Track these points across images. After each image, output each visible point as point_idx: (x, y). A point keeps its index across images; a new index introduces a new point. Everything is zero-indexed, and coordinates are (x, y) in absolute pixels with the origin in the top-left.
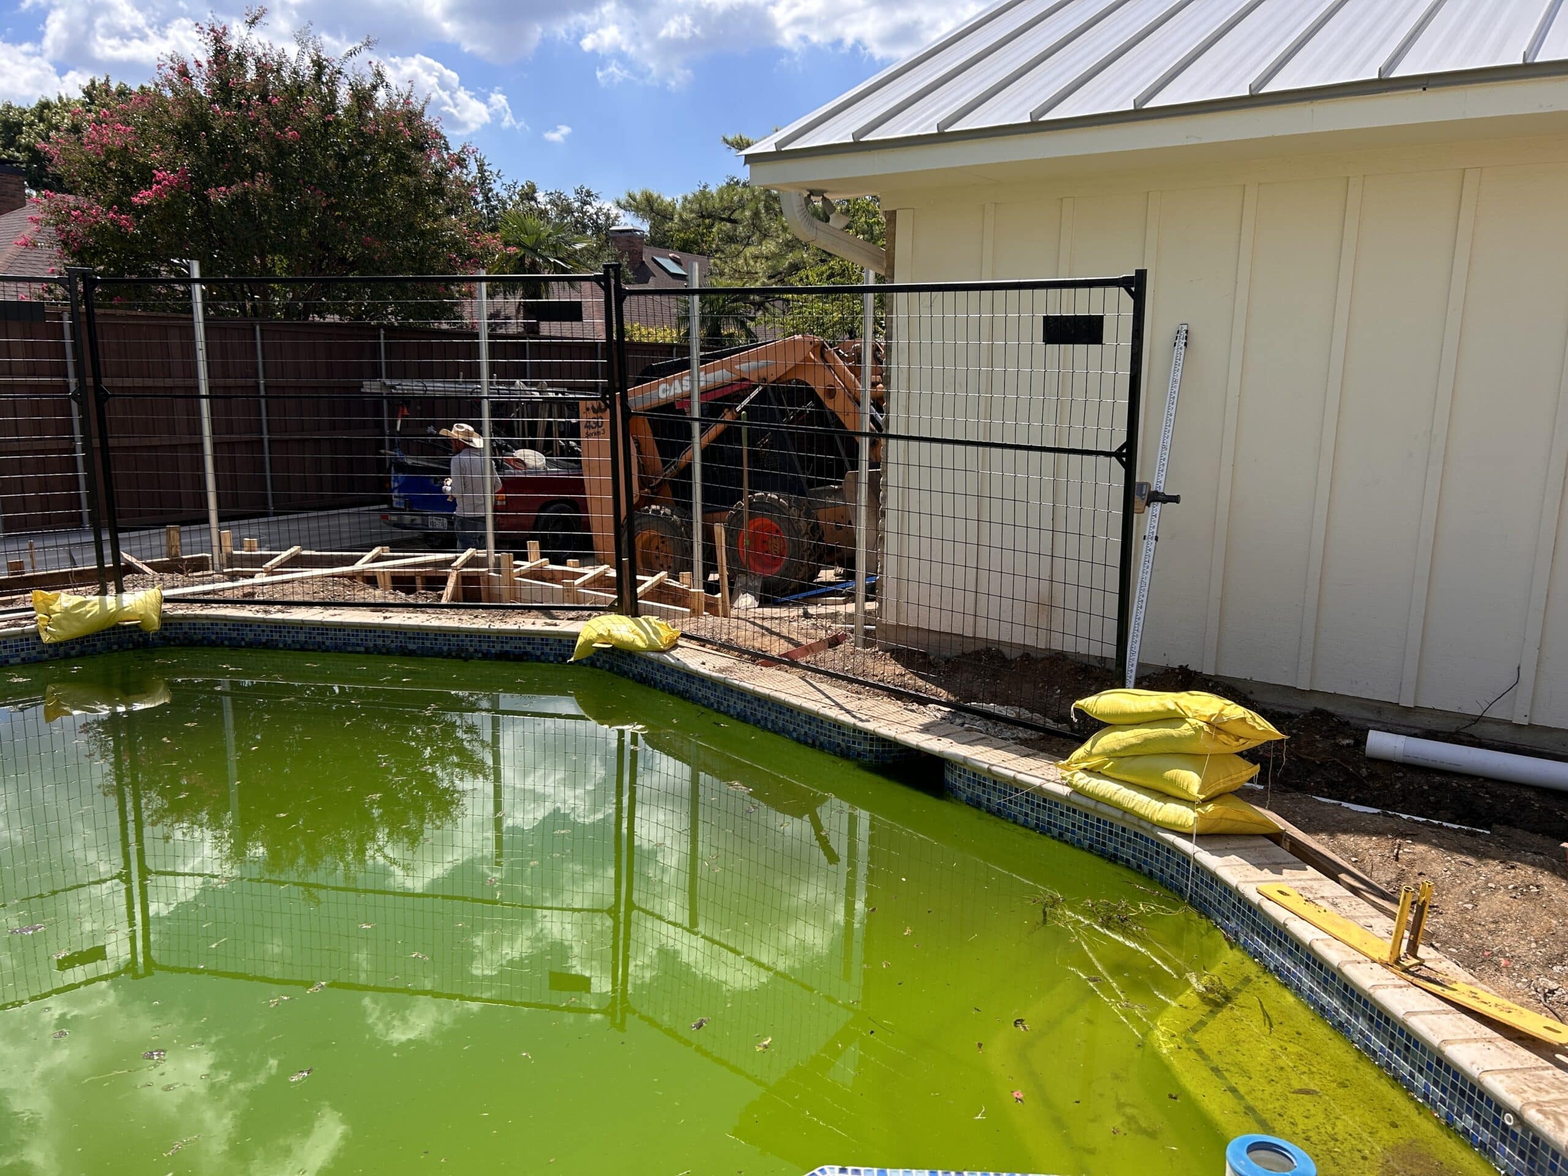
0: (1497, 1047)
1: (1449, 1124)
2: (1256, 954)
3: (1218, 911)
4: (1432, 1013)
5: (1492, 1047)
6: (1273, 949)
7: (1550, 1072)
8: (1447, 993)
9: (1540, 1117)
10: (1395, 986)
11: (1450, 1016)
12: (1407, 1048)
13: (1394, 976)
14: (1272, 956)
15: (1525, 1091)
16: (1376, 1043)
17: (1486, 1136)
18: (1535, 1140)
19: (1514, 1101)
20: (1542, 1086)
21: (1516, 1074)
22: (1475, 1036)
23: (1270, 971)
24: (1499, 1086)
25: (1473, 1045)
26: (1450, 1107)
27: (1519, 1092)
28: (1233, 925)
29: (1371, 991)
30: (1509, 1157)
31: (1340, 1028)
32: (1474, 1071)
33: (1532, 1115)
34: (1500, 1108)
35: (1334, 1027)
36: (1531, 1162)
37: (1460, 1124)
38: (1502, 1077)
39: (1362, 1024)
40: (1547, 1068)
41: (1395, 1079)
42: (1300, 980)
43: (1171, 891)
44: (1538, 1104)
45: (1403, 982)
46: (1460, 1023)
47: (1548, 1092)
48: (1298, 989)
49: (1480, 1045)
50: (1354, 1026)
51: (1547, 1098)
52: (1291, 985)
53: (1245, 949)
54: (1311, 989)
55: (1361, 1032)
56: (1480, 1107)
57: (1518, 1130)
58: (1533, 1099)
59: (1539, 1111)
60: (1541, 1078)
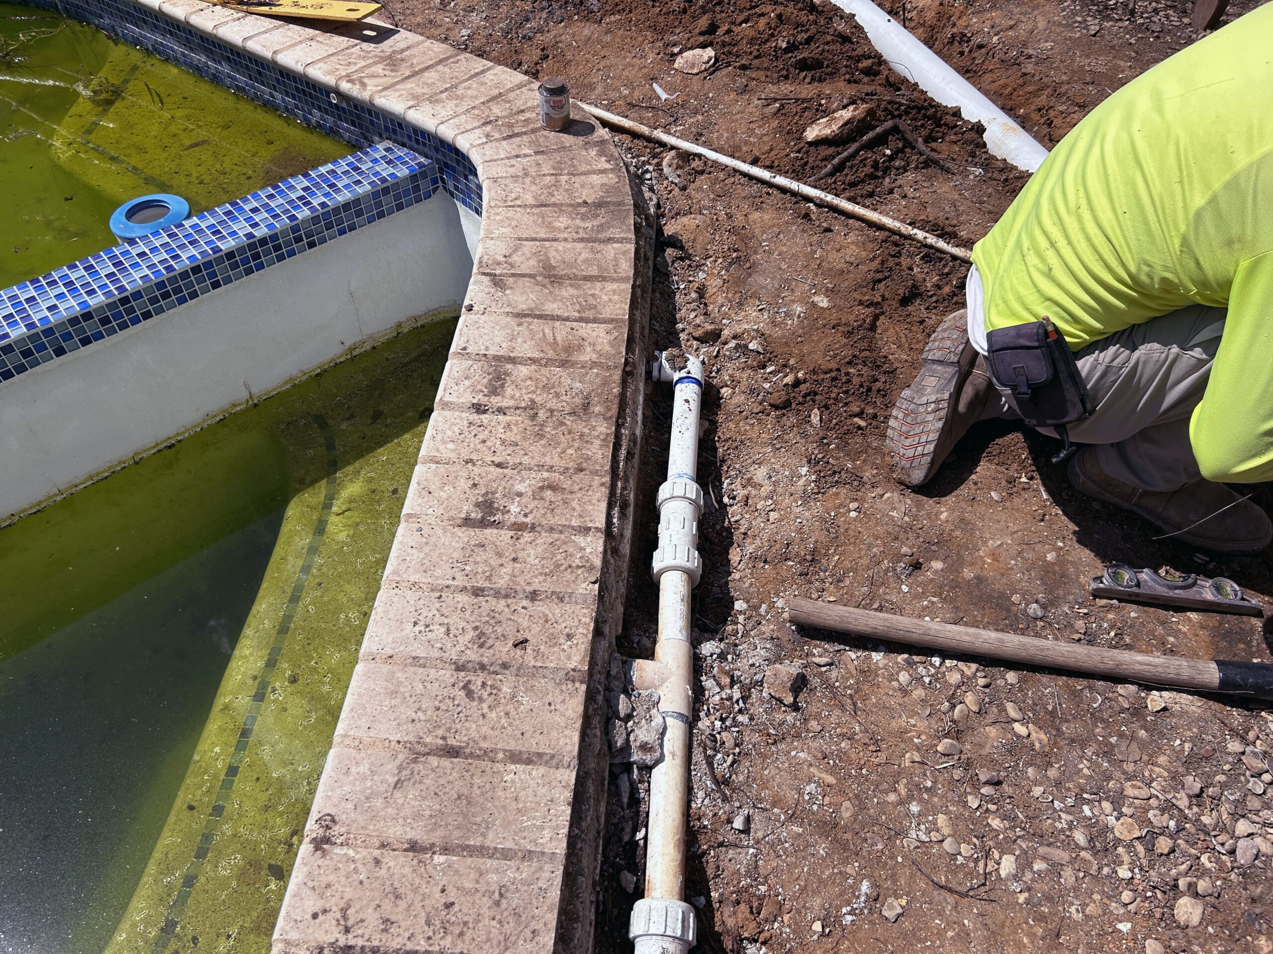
0: (318, 41)
1: (310, 127)
2: (136, 42)
3: (91, 13)
4: (265, 32)
5: (314, 43)
6: (143, 30)
7: (358, 47)
8: (275, 10)
9: (349, 85)
10: (234, 20)
11: (280, 30)
12: (259, 72)
13: (232, 11)
14: (145, 37)
15: (337, 69)
16: (242, 79)
17: (330, 121)
18: (356, 106)
19: (329, 80)
20: (351, 60)
21: (331, 58)
22: (300, 39)
23: (152, 53)
24: (319, 73)
25: (298, 48)
26: (303, 110)
27: (330, 73)
28: (107, 21)
29: (215, 32)
30: (347, 130)
31: (216, 79)
32: (299, 68)
33: (345, 86)
34: (322, 90)
35: (212, 81)
36: (360, 126)
37: (314, 120)
38: (320, 65)
39: (225, 68)
40: (356, 45)
41: (265, 105)
42: (173, 50)
43: (49, 10)
44: (348, 76)
45: (241, 14)
46: (290, 33)
47: (355, 64)
48: (176, 59)
49: (304, 45)
50: (222, 73)
51: (353, 68)
52: (170, 59)
53: (126, 40)
54: (183, 54)
55: (229, 76)
56: (317, 99)
57: (344, 105)
58: (344, 74)
59: (348, 81)
60: (352, 54)
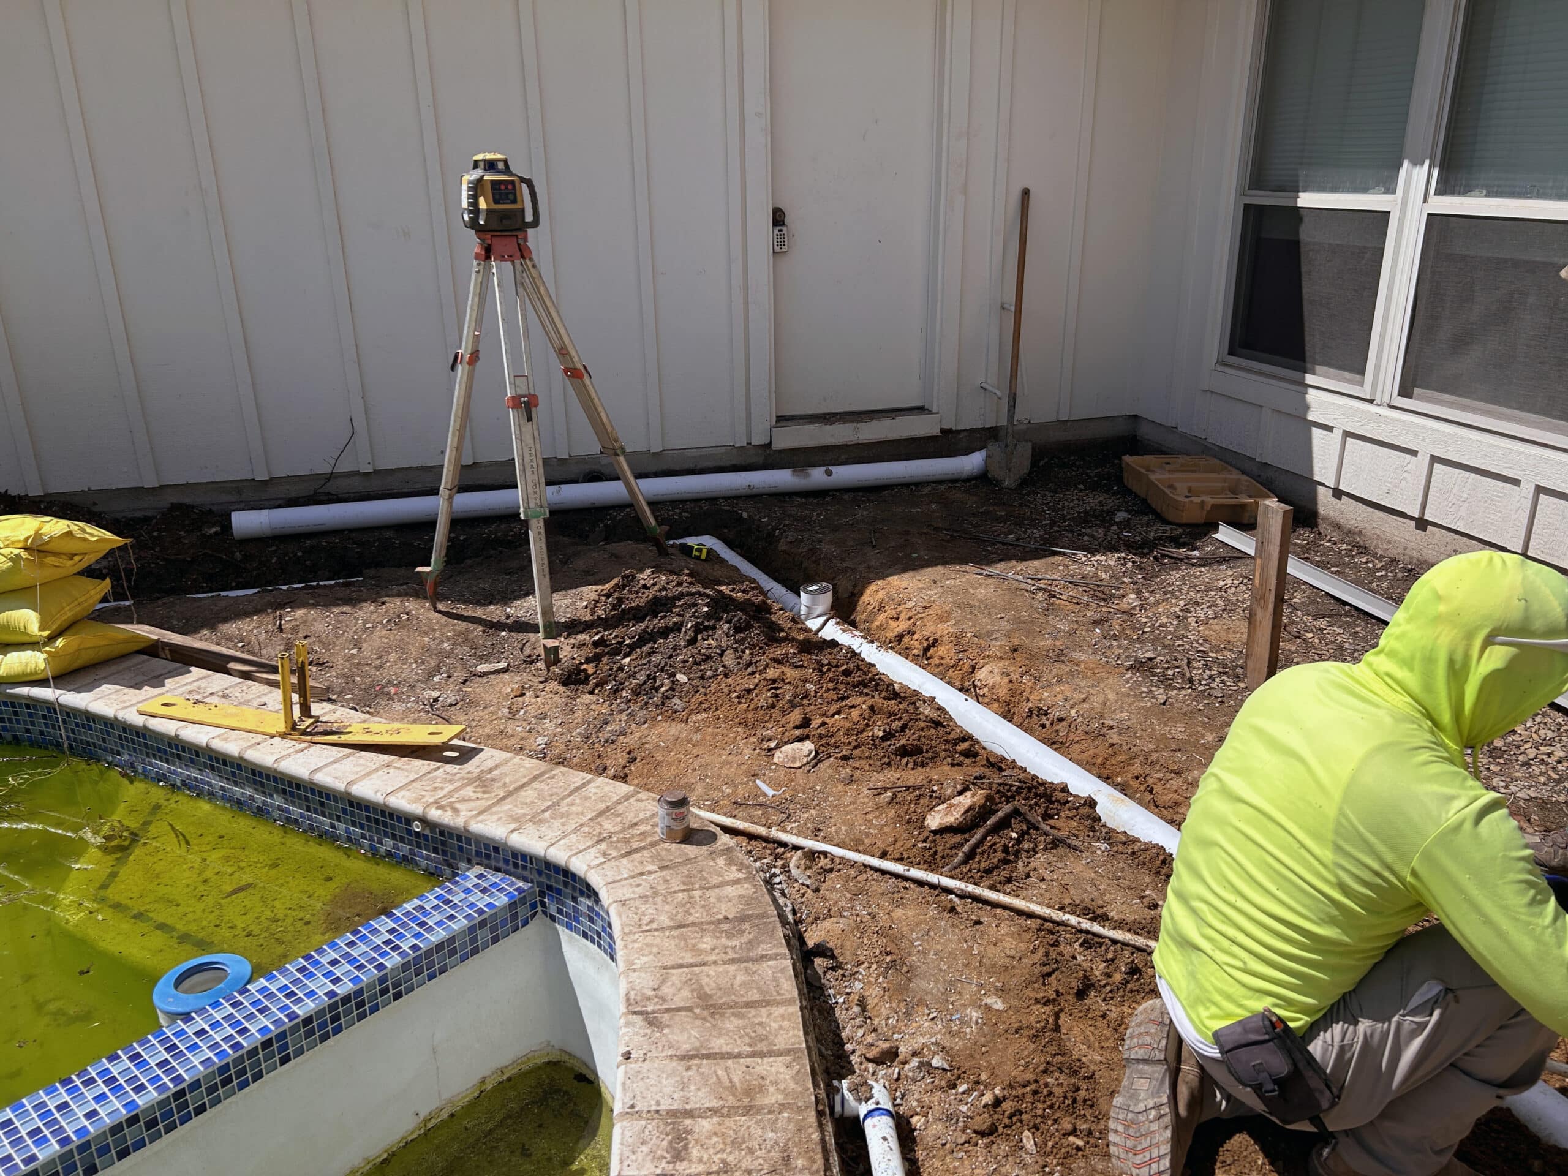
0: (396, 768)
1: (375, 855)
2: (160, 777)
3: (105, 750)
4: (334, 762)
5: (391, 770)
6: (174, 765)
7: (441, 770)
8: (344, 739)
9: (439, 812)
10: (297, 752)
11: (351, 758)
12: (322, 804)
13: (294, 742)
14: (175, 773)
15: (424, 796)
16: (295, 811)
17: (405, 849)
18: (442, 833)
19: (416, 809)
20: (437, 785)
21: (414, 784)
22: (374, 767)
23: (179, 788)
24: (402, 802)
25: (374, 776)
26: (371, 839)
27: (417, 800)
28: (126, 757)
29: (275, 766)
30: (427, 858)
31: (261, 812)
32: (379, 798)
33: (434, 814)
34: (407, 819)
35: (255, 815)
36: (444, 853)
37: (383, 850)
38: (403, 793)
39: (277, 801)
40: (439, 768)
41: (320, 836)
42: (209, 784)
43: (46, 748)
44: (436, 802)
45: (304, 745)
46: (362, 761)
47: (442, 788)
48: (212, 794)
49: (380, 773)
50: (272, 806)
51: (441, 794)
52: (202, 793)
53: (146, 777)
54: (223, 789)
55: (279, 808)
56: (393, 827)
57: (427, 832)
58: (431, 800)
59: (438, 808)
60: (436, 778)
